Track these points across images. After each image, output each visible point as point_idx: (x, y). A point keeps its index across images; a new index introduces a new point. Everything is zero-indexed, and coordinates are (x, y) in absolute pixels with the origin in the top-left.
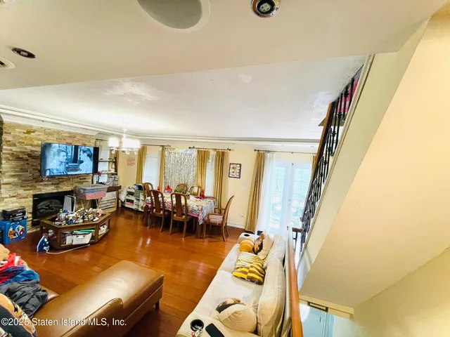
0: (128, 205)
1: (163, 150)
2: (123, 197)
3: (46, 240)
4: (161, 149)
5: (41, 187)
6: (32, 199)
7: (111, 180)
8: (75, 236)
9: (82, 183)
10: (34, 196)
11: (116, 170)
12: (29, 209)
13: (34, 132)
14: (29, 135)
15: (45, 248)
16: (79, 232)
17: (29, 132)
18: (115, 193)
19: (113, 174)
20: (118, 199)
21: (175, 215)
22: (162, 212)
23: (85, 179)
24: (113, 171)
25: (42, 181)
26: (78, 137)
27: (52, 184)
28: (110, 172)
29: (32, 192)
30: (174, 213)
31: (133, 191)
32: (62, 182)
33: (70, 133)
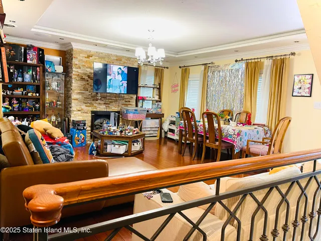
0: (170, 135)
1: (205, 69)
2: (166, 127)
3: (94, 146)
4: (203, 67)
5: (96, 105)
6: (90, 114)
7: (154, 106)
8: (113, 145)
9: (127, 105)
10: (92, 112)
11: (160, 98)
12: (89, 123)
13: (92, 57)
14: (88, 59)
15: (94, 152)
16: (116, 143)
17: (89, 57)
18: (157, 121)
19: (157, 101)
20: (161, 128)
21: (208, 141)
22: (194, 137)
23: (129, 101)
24: (157, 98)
25: (97, 100)
26: (123, 60)
27: (105, 104)
28: (154, 99)
29: (91, 109)
30: (207, 138)
31: (174, 119)
32: (112, 102)
33: (117, 56)
